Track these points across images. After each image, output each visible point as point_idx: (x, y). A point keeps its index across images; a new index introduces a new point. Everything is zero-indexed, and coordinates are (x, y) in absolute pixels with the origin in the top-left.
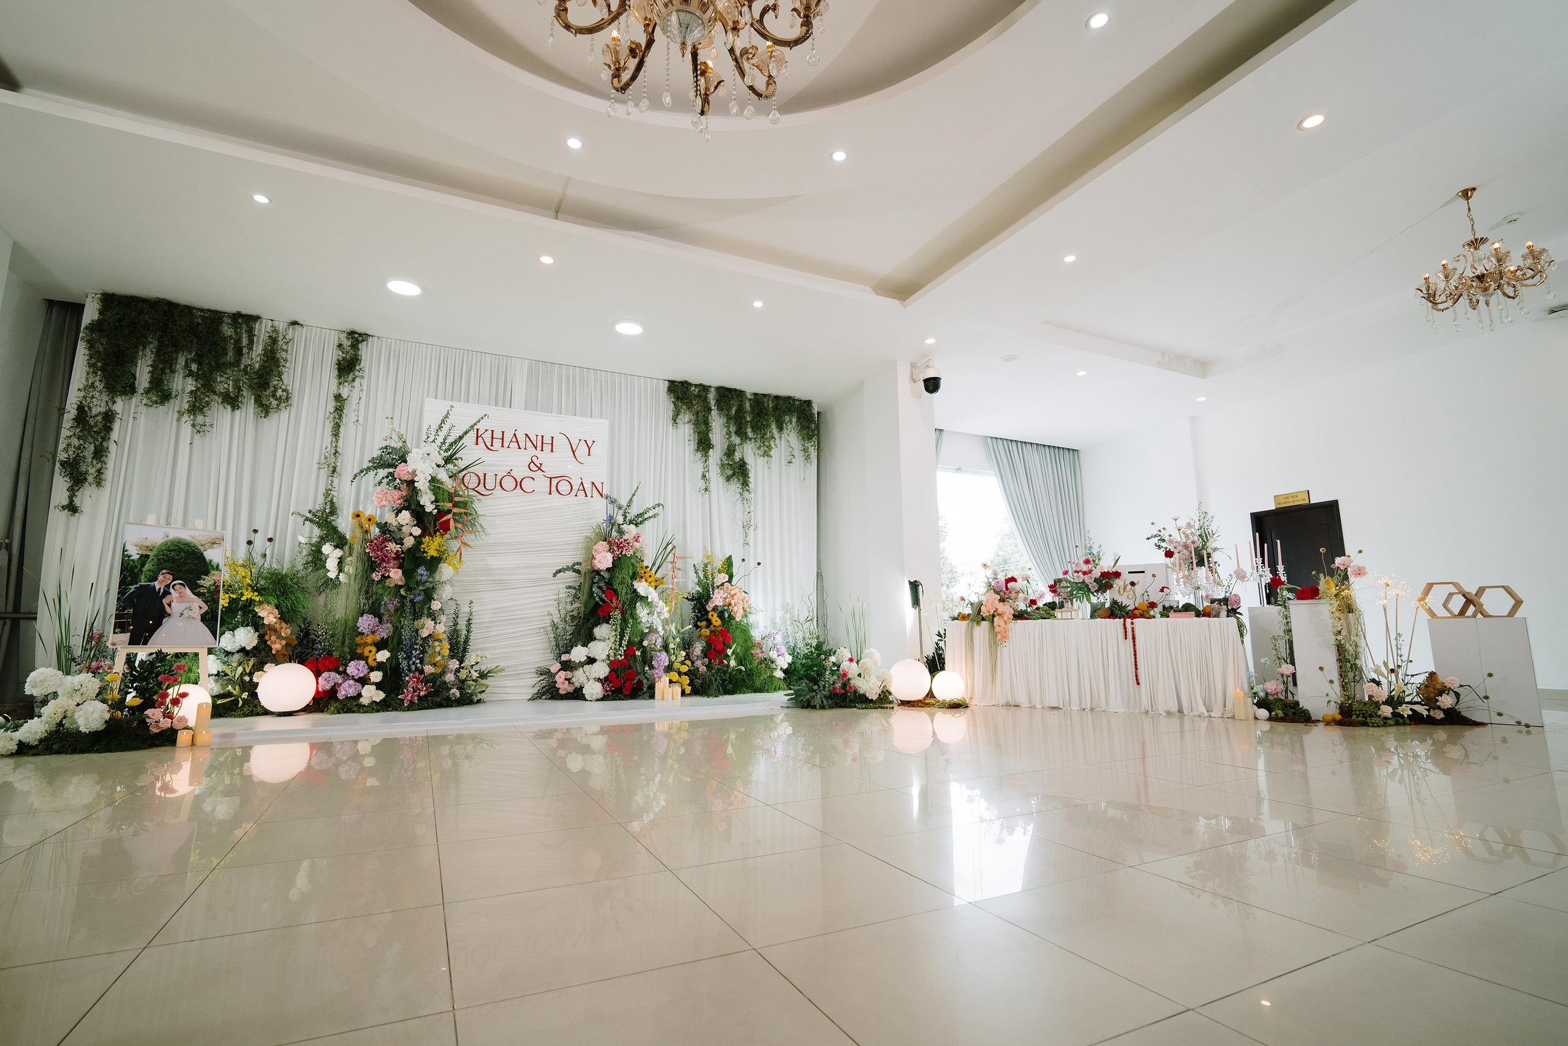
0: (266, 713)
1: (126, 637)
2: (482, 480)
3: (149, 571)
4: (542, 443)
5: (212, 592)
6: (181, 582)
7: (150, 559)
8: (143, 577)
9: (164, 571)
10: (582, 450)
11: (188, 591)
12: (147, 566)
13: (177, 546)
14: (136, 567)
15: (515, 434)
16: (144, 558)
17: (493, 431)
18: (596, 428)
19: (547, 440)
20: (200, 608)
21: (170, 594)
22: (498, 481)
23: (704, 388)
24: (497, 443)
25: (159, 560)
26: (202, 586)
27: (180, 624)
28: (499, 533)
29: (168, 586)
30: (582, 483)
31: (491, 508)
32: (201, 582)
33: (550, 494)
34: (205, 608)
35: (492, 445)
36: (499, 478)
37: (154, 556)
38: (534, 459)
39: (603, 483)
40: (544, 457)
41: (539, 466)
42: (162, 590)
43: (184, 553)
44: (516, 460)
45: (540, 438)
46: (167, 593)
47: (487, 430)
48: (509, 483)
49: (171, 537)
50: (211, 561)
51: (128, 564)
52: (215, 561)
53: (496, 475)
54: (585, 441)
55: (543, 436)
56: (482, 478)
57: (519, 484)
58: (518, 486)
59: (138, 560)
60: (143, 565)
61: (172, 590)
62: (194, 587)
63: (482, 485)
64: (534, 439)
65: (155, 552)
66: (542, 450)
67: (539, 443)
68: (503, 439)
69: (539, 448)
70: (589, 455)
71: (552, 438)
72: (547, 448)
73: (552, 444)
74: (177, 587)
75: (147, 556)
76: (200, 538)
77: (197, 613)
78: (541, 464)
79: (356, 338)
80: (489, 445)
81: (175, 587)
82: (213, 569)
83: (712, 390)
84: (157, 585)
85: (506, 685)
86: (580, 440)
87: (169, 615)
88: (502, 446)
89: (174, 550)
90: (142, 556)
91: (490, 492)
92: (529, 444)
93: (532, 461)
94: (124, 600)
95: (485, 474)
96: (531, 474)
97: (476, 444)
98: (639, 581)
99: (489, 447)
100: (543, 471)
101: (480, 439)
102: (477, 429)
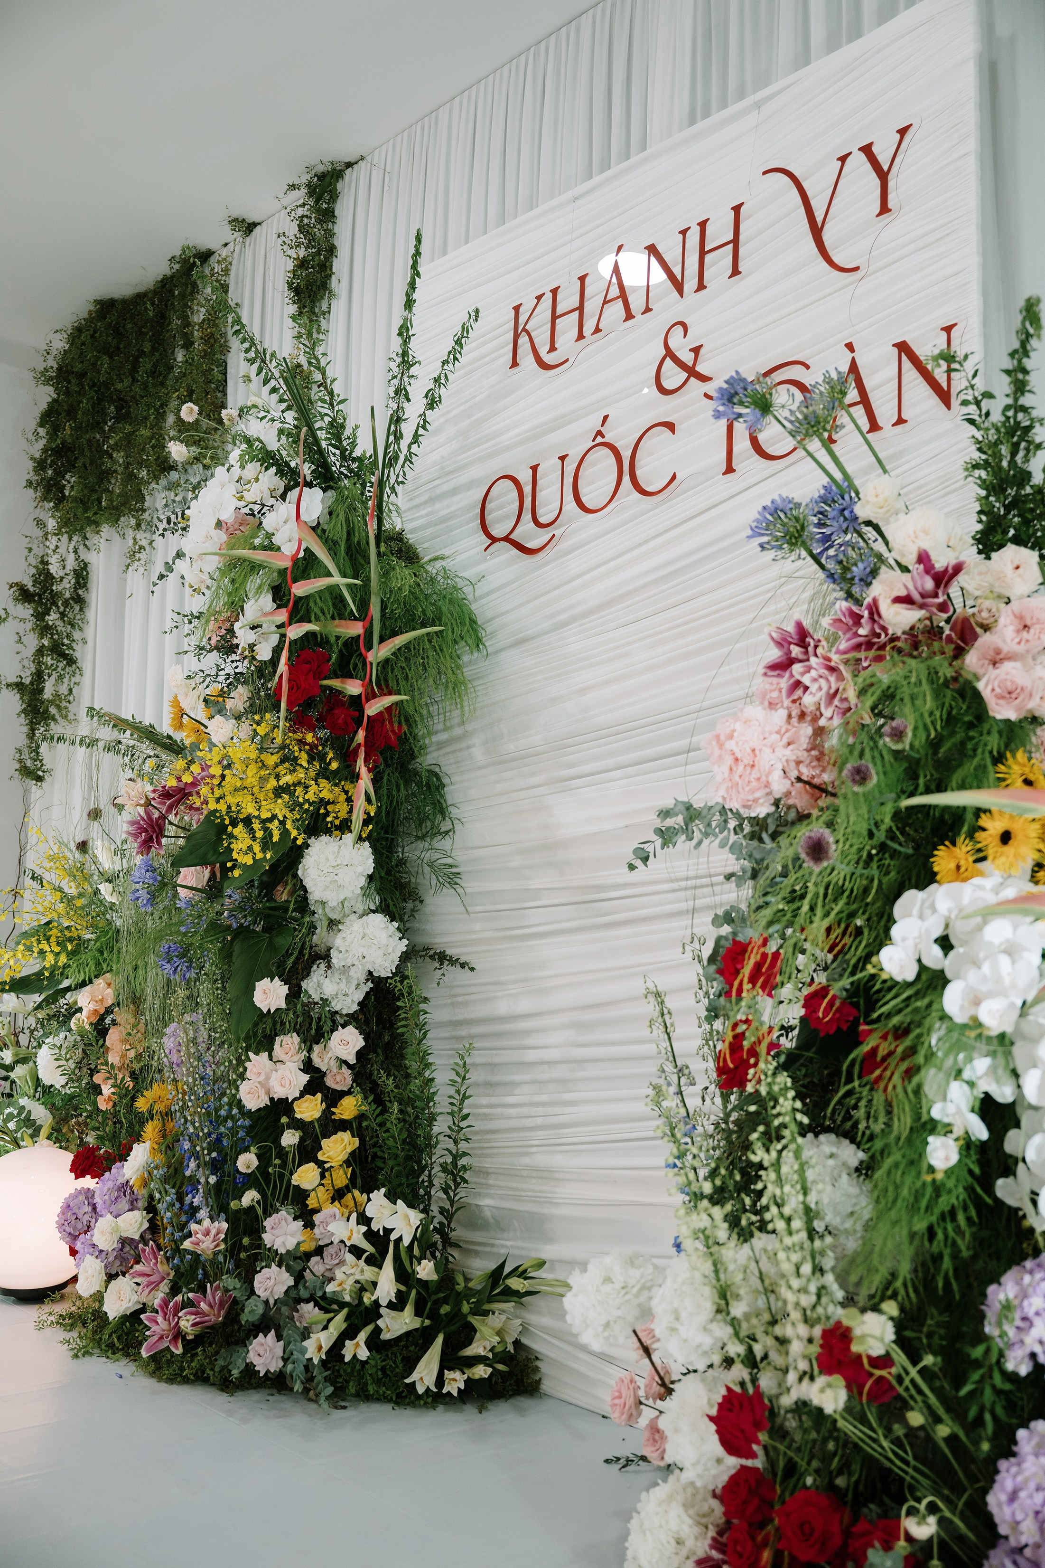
2: (528, 497)
4: (703, 253)
10: (851, 208)
15: (616, 269)
17: (556, 291)
18: (911, 62)
19: (721, 229)
22: (570, 479)
24: (568, 329)
28: (582, 691)
30: (854, 368)
31: (558, 593)
33: (730, 469)
35: (553, 348)
36: (570, 469)
38: (677, 341)
39: (947, 329)
40: (712, 312)
41: (687, 357)
44: (611, 377)
45: (695, 236)
47: (538, 298)
48: (600, 475)
53: (564, 458)
54: (867, 150)
55: (704, 222)
56: (527, 489)
57: (628, 468)
58: (626, 478)
63: (527, 516)
64: (672, 256)
66: (701, 286)
68: (582, 307)
69: (691, 284)
70: (884, 209)
71: (737, 209)
72: (719, 263)
73: (735, 241)
78: (696, 350)
80: (543, 351)
86: (837, 162)
88: (581, 335)
91: (551, 535)
92: (660, 280)
93: (669, 353)
95: (537, 467)
96: (666, 409)
97: (515, 364)
98: (959, 874)
99: (548, 359)
100: (704, 379)
101: (523, 340)
102: (517, 309)
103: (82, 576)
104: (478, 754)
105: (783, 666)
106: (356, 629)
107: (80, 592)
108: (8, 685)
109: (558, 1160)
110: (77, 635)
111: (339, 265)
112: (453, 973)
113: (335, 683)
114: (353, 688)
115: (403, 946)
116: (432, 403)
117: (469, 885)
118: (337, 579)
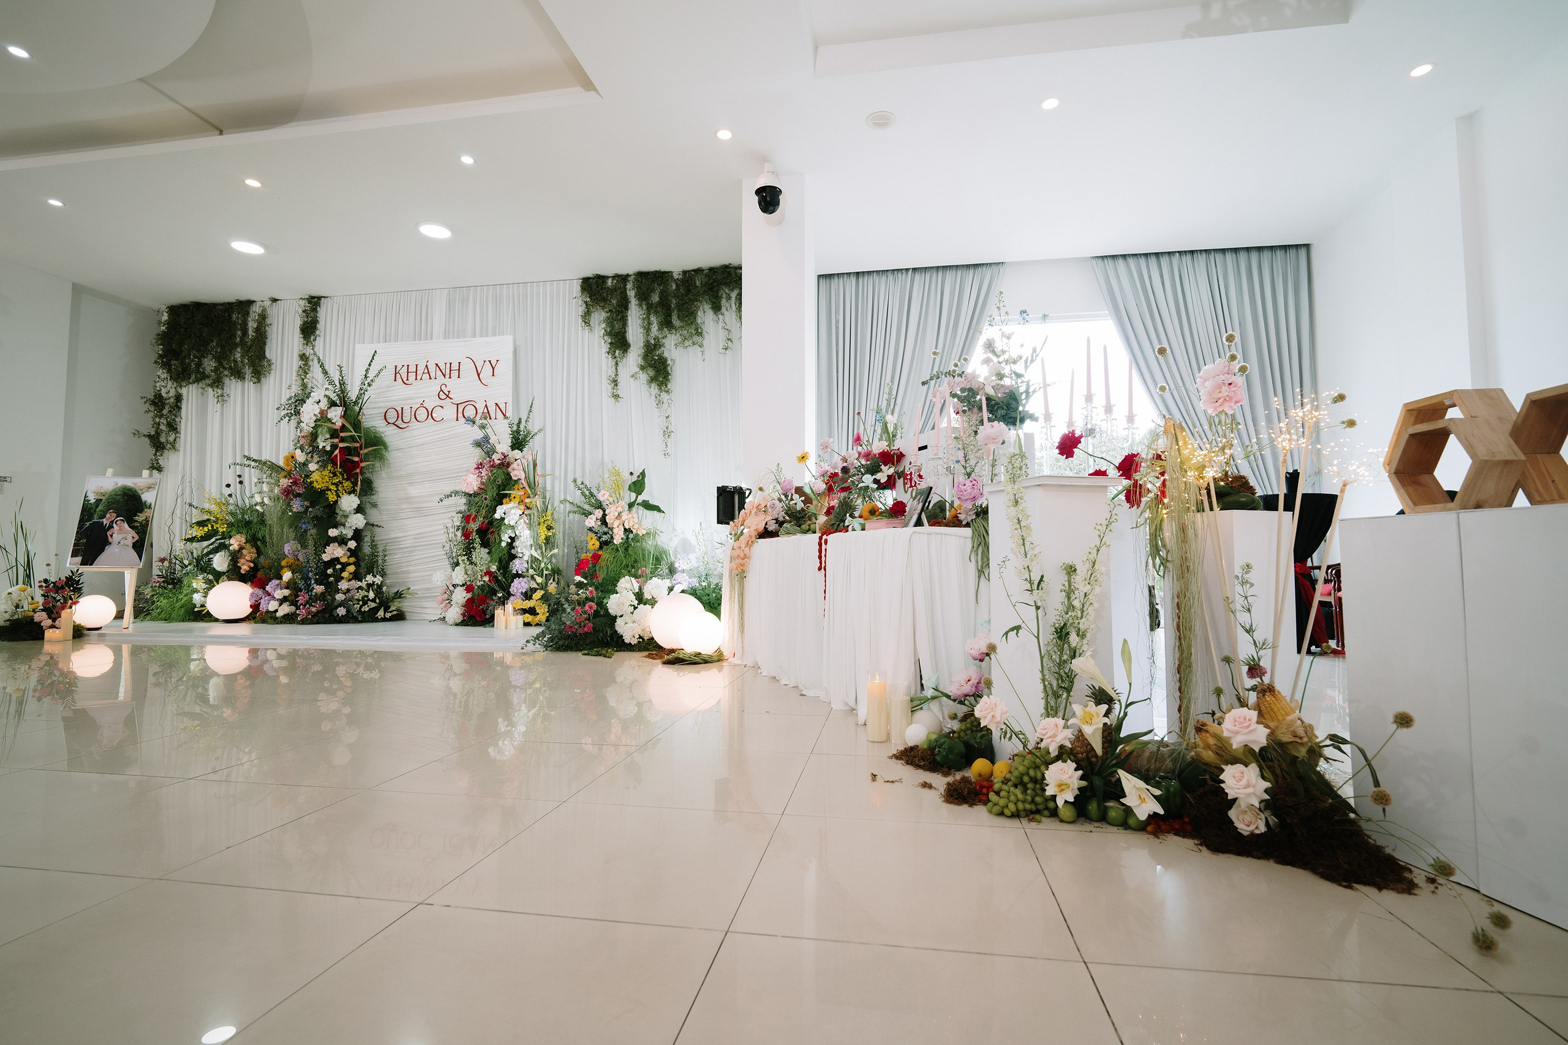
0: (217, 620)
1: (79, 559)
2: (400, 415)
3: (101, 511)
4: (450, 370)
5: (143, 525)
6: (121, 518)
7: (102, 503)
8: (96, 515)
9: (111, 511)
10: (487, 371)
11: (126, 525)
12: (100, 508)
13: (123, 491)
14: (92, 508)
15: (427, 366)
16: (98, 501)
17: (408, 366)
18: (500, 347)
19: (455, 366)
20: (133, 538)
21: (113, 527)
22: (413, 413)
23: (622, 279)
24: (412, 376)
25: (108, 502)
26: (137, 521)
27: (117, 550)
28: (416, 463)
29: (112, 522)
30: (486, 405)
31: (409, 439)
32: (136, 518)
33: (457, 420)
34: (137, 538)
35: (407, 380)
36: (413, 410)
37: (106, 500)
38: (443, 388)
39: (506, 403)
40: (453, 385)
41: (447, 393)
42: (108, 525)
43: (127, 496)
44: (425, 391)
45: (448, 366)
46: (111, 527)
47: (403, 366)
48: (422, 414)
49: (119, 485)
50: (146, 502)
51: (87, 507)
52: (149, 501)
53: (411, 408)
54: (490, 361)
55: (451, 364)
56: (400, 412)
57: (430, 414)
58: (430, 416)
59: (94, 503)
60: (97, 507)
61: (114, 525)
62: (131, 522)
63: (400, 419)
64: (442, 368)
65: (107, 496)
66: (450, 377)
67: (450, 371)
68: (416, 372)
69: (447, 376)
70: (493, 375)
71: (459, 363)
72: (455, 374)
73: (459, 370)
74: (118, 523)
75: (101, 500)
76: (140, 484)
77: (130, 542)
78: (449, 392)
79: (314, 302)
80: (405, 379)
81: (117, 523)
82: (147, 508)
83: (631, 279)
84: (105, 521)
85: (424, 606)
86: (485, 361)
87: (110, 543)
88: (416, 379)
89: (120, 495)
90: (97, 500)
91: (406, 425)
92: (439, 372)
93: (441, 390)
94: (81, 532)
95: (402, 408)
96: (441, 403)
97: (395, 380)
98: (507, 503)
99: (406, 382)
100: (451, 399)
101: (398, 375)
102: (396, 366)
103: (179, 398)
104: (384, 475)
105: (478, 468)
106: (358, 445)
107: (179, 404)
108: (144, 435)
109: (410, 568)
110: (177, 420)
111: (321, 326)
112: (377, 529)
113: (350, 457)
114: (356, 459)
115: (365, 521)
116: (369, 385)
117: (381, 507)
118: (354, 433)
